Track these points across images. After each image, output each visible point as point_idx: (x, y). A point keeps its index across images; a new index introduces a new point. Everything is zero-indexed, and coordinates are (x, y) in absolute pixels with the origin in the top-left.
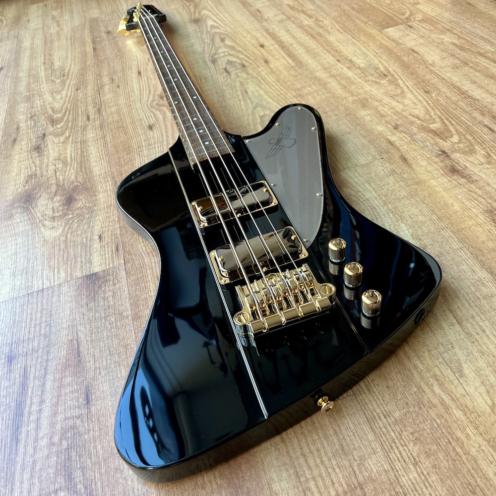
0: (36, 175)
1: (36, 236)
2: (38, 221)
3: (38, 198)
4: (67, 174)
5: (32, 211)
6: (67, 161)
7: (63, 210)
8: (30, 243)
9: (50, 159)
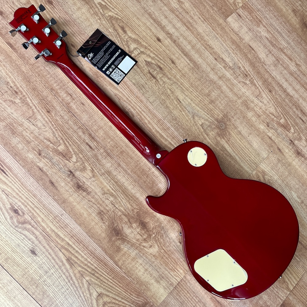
0: (102, 211)
1: (146, 255)
2: (138, 245)
3: (123, 229)
4: (123, 204)
5: (128, 240)
6: (113, 193)
7: (145, 232)
8: (148, 260)
9: (99, 194)
